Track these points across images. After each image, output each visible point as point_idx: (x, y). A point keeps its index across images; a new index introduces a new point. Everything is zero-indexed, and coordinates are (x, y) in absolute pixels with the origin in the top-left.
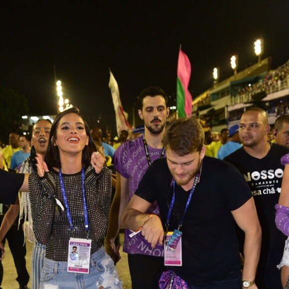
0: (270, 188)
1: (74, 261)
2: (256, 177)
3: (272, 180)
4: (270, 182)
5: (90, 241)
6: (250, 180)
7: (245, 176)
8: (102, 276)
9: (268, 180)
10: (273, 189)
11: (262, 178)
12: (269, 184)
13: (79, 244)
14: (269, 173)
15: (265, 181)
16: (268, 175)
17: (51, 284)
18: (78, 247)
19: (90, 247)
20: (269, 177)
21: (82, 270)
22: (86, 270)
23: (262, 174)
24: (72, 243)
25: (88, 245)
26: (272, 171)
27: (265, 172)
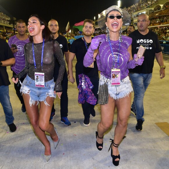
0: (147, 47)
1: (38, 82)
2: (142, 41)
3: (148, 43)
4: (147, 44)
6: (139, 42)
7: (137, 41)
8: (49, 91)
9: (146, 43)
10: (148, 47)
11: (144, 42)
12: (147, 45)
13: (39, 75)
14: (147, 40)
15: (145, 43)
16: (147, 41)
17: (27, 87)
18: (39, 76)
19: (44, 76)
20: (147, 42)
21: (41, 86)
22: (43, 86)
23: (144, 40)
24: (36, 75)
25: (43, 75)
26: (149, 40)
27: (146, 40)
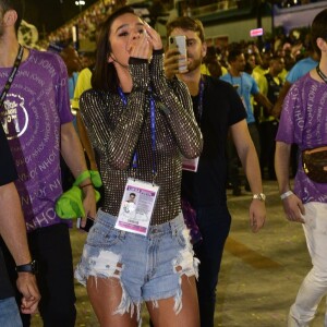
5: (155, 189)
13: (140, 190)
24: (130, 188)
